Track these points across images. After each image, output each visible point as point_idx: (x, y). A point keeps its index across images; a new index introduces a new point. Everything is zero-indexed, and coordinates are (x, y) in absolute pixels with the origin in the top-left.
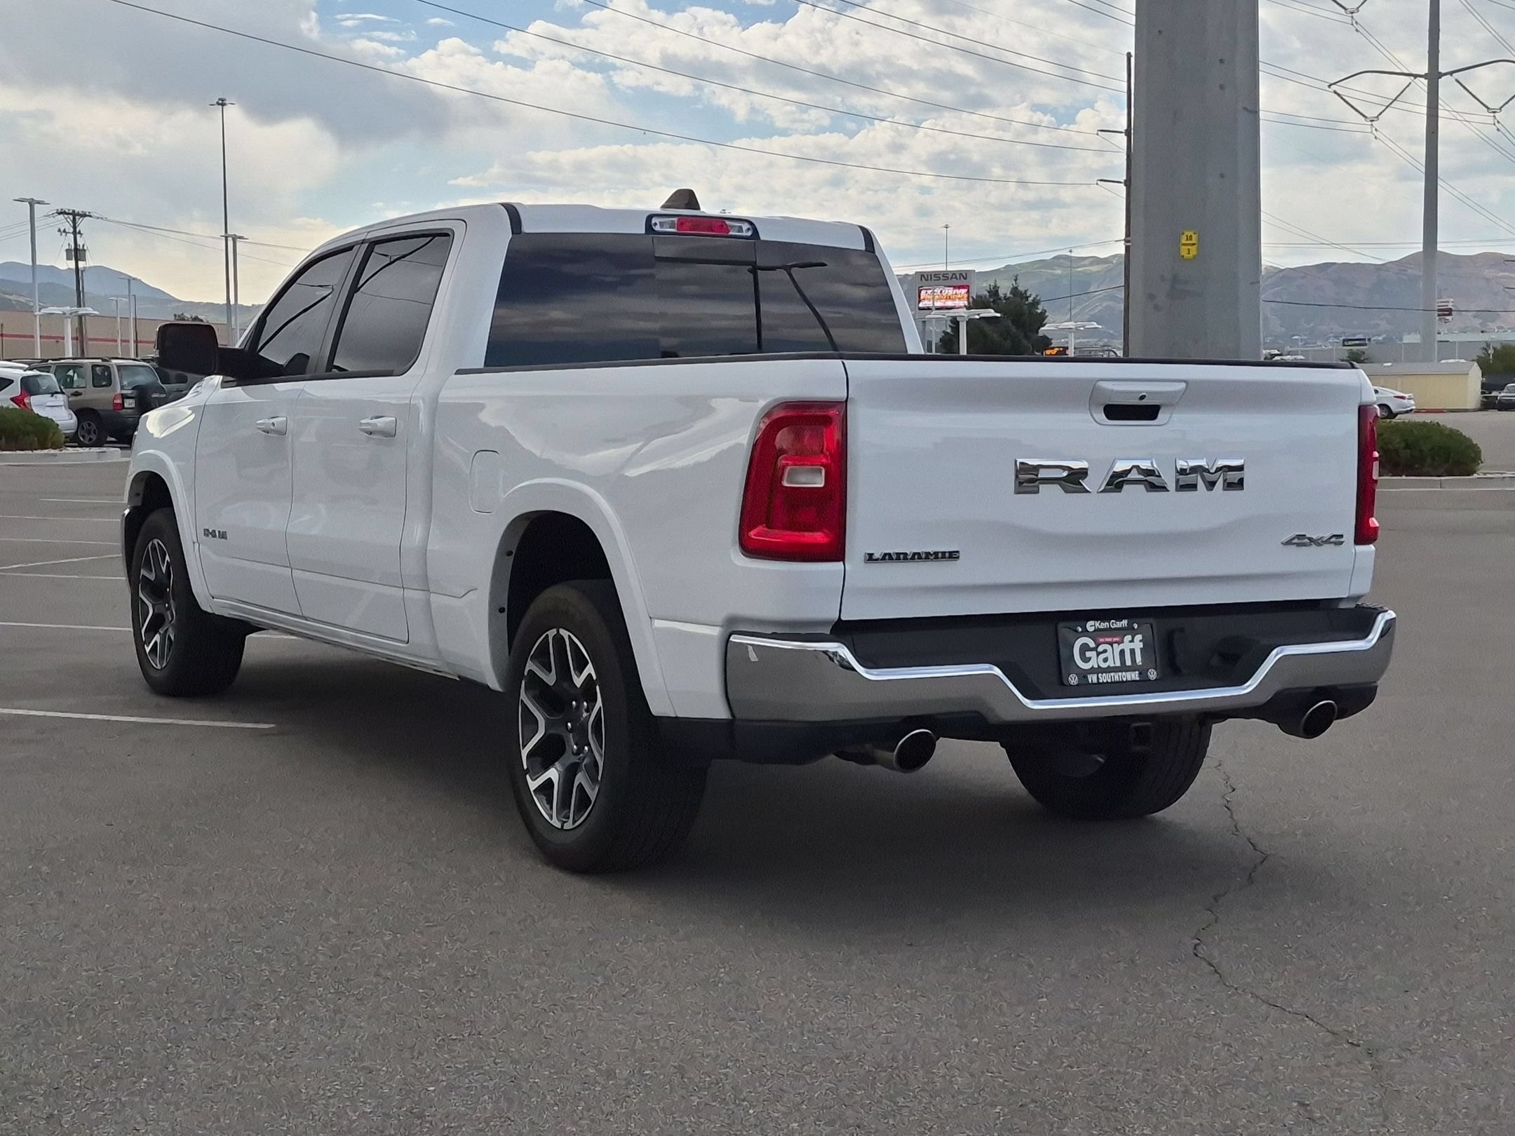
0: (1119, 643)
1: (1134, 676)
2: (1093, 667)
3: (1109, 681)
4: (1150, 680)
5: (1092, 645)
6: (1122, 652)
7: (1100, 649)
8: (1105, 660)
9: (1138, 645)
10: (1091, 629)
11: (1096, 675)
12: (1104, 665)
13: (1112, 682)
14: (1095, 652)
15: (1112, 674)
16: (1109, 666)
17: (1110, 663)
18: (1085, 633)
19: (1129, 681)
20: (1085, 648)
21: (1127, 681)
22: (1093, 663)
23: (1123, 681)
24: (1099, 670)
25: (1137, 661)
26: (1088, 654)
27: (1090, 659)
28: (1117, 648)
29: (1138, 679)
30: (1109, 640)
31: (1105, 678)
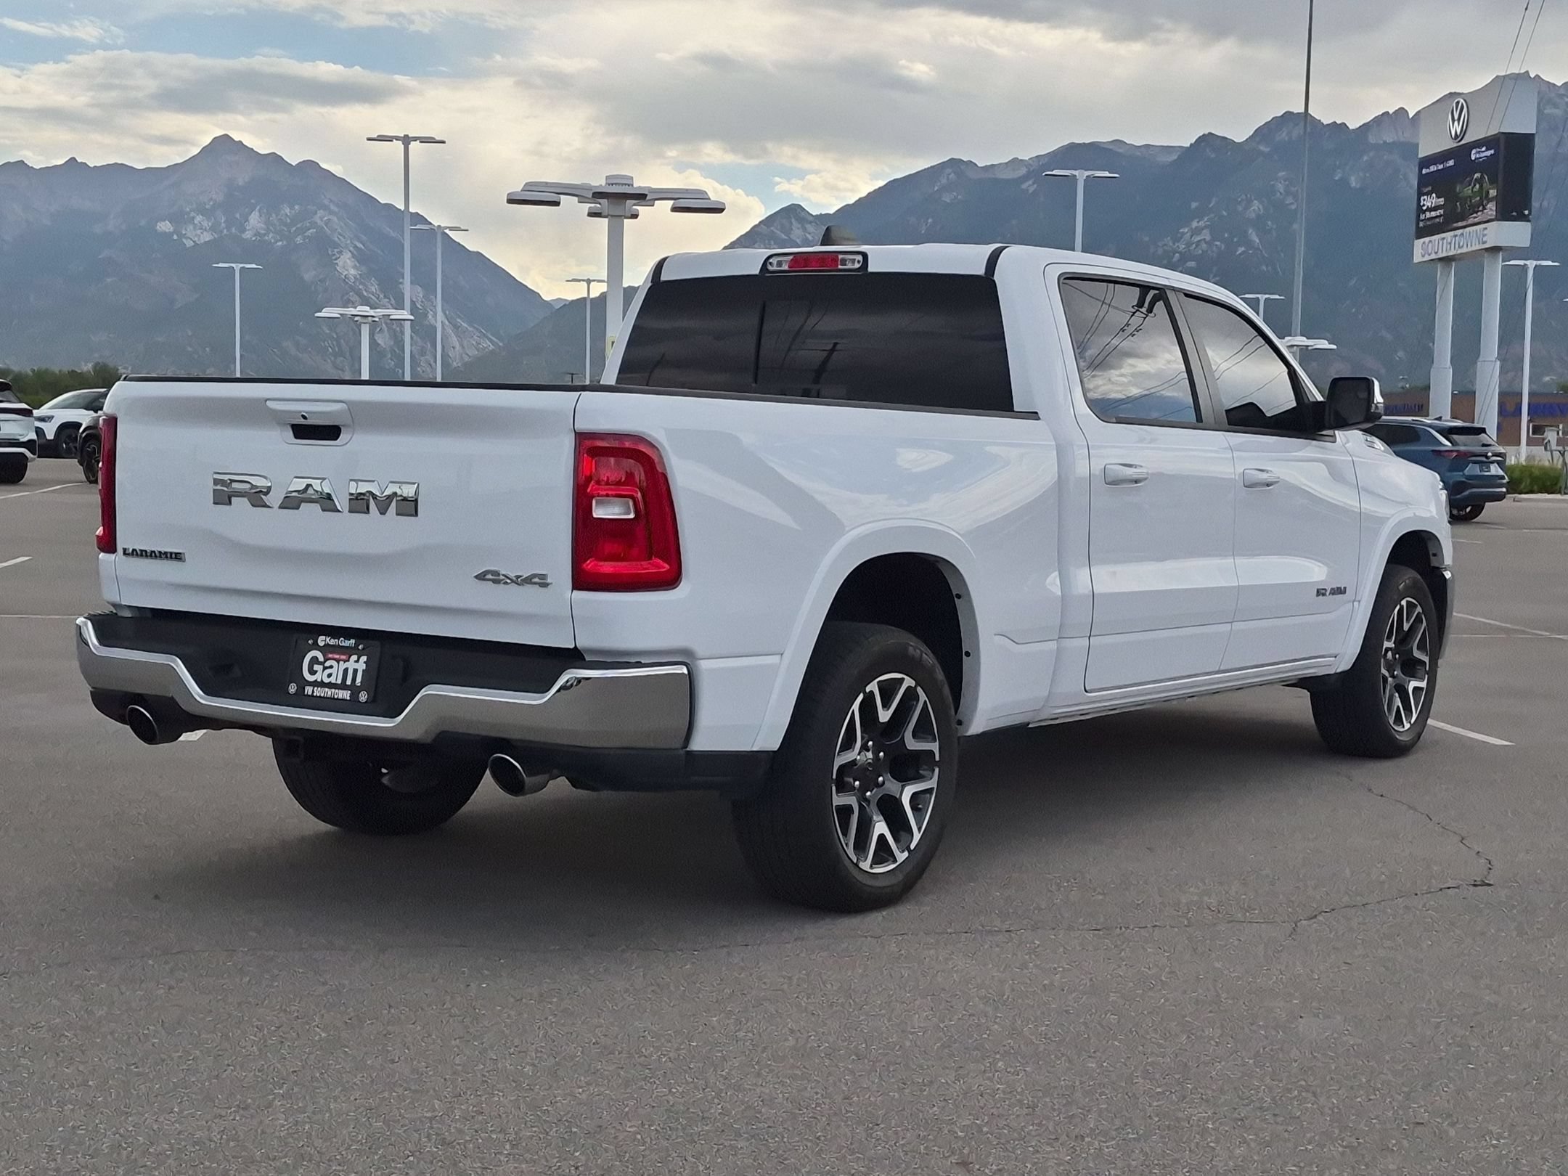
0: (345, 661)
1: (346, 695)
2: (316, 680)
3: (322, 695)
4: (359, 702)
5: (321, 659)
6: (346, 670)
7: (327, 664)
8: (330, 676)
9: (361, 666)
10: (321, 644)
11: (312, 688)
12: (326, 680)
13: (324, 697)
14: (322, 667)
15: (327, 689)
16: (330, 682)
17: (333, 680)
18: (315, 646)
19: (340, 700)
20: (314, 661)
21: (337, 699)
22: (317, 677)
23: (334, 698)
24: (322, 684)
25: (357, 682)
26: (316, 667)
27: (316, 672)
28: (343, 666)
29: (348, 698)
30: (337, 656)
31: (319, 692)
